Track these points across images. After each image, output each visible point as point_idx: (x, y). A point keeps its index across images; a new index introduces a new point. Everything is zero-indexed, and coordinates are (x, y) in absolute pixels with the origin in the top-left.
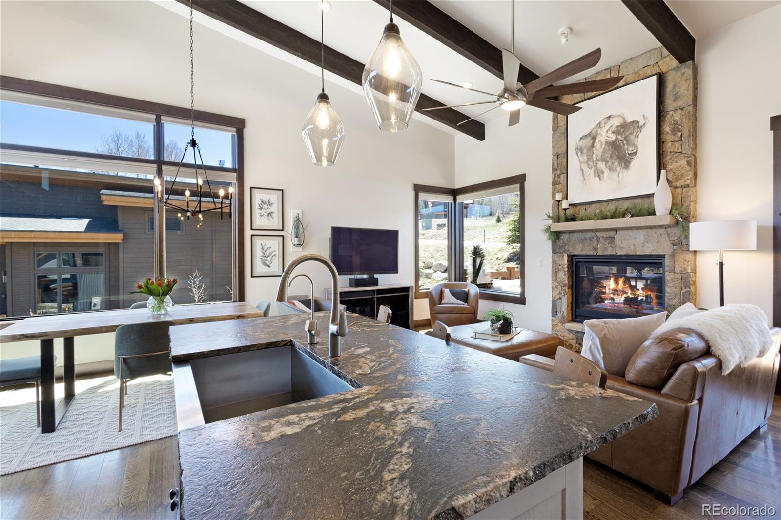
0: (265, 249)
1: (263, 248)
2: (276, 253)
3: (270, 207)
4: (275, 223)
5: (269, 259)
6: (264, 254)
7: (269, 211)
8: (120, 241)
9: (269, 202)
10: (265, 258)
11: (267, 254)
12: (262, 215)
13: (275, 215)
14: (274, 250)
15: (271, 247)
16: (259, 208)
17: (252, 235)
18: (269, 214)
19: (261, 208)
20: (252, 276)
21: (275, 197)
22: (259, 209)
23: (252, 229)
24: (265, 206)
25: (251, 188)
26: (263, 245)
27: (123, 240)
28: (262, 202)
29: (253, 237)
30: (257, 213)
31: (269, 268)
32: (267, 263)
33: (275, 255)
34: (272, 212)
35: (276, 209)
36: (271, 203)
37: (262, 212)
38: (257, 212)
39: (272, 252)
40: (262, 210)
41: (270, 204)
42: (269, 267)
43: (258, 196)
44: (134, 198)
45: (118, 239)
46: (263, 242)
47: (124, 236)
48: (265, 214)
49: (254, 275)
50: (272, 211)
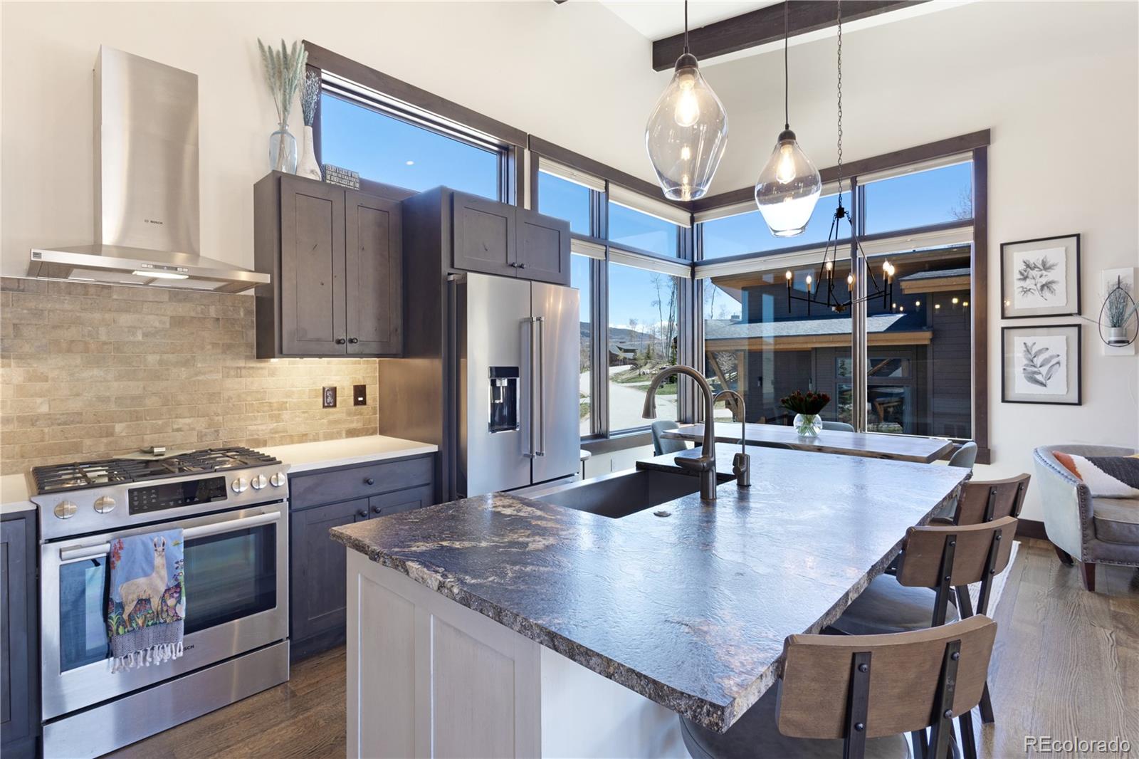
0: (1033, 352)
1: (1028, 351)
2: (1063, 359)
3: (1044, 272)
4: (1061, 299)
5: (1044, 370)
6: (1032, 361)
7: (1044, 281)
8: (927, 342)
9: (1044, 263)
10: (1036, 369)
11: (1038, 361)
12: (1026, 291)
13: (1060, 288)
14: (1055, 353)
15: (1047, 349)
16: (1022, 277)
17: (1003, 329)
18: (1043, 287)
19: (1025, 278)
20: (1004, 400)
21: (1059, 254)
22: (1020, 279)
23: (1003, 317)
24: (1034, 273)
25: (1002, 245)
26: (1029, 344)
27: (932, 340)
28: (1028, 266)
29: (1005, 330)
30: (1015, 288)
31: (1044, 388)
32: (1039, 377)
33: (1058, 363)
34: (1050, 283)
35: (1062, 275)
36: (1048, 265)
37: (1029, 284)
38: (1015, 284)
39: (1052, 357)
40: (1028, 280)
41: (1046, 267)
42: (1045, 386)
43: (1018, 258)
44: (945, 280)
45: (925, 339)
46: (1029, 341)
47: (934, 333)
48: (1035, 288)
49: (1009, 398)
50: (1050, 280)
